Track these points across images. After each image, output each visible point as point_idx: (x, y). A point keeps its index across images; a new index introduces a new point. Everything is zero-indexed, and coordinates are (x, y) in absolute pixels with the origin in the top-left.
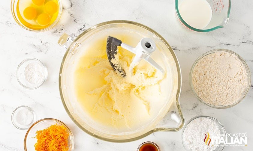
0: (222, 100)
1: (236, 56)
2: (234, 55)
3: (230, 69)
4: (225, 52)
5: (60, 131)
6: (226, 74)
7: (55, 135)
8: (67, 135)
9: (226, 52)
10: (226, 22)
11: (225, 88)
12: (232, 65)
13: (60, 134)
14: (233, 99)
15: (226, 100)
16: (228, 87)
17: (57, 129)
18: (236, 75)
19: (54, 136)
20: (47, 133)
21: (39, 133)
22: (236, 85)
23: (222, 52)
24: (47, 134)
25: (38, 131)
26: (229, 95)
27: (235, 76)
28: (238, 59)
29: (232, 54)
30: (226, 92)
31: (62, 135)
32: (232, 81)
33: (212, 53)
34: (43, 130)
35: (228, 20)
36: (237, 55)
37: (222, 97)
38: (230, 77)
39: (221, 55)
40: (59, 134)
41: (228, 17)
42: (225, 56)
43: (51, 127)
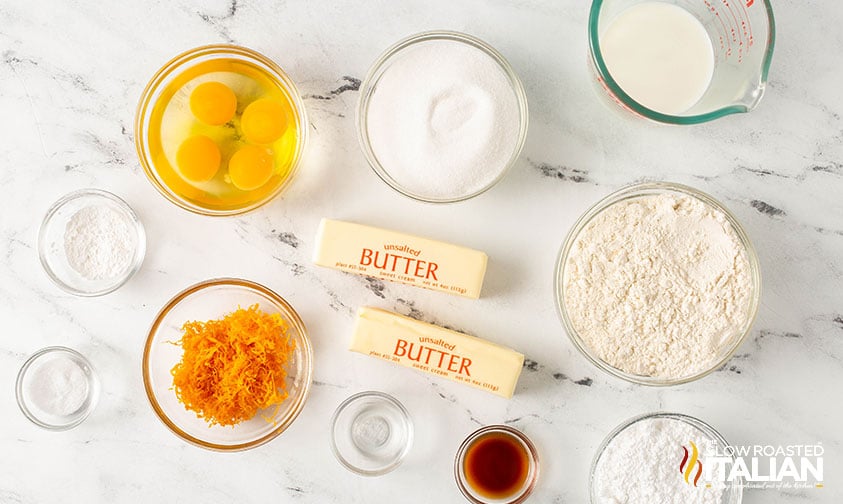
0: (651, 357)
1: (727, 218)
2: (720, 216)
3: (698, 260)
4: (694, 199)
5: (266, 330)
6: (683, 274)
7: (249, 343)
8: (289, 349)
9: (694, 201)
10: (755, 94)
11: (666, 318)
12: (708, 248)
13: (267, 342)
14: (687, 361)
15: (663, 359)
16: (678, 317)
17: (258, 321)
18: (714, 284)
19: (242, 345)
20: (219, 332)
21: (192, 329)
22: (706, 318)
23: (683, 196)
24: (221, 336)
25: (191, 322)
26: (674, 345)
27: (710, 287)
28: (731, 229)
29: (716, 212)
30: (668, 332)
31: (271, 345)
32: (695, 299)
33: (649, 195)
34: (205, 322)
35: (764, 88)
36: (729, 216)
37: (650, 348)
38: (693, 285)
39: (678, 205)
40: (260, 342)
41: (764, 79)
42: (689, 212)
43: (236, 316)
